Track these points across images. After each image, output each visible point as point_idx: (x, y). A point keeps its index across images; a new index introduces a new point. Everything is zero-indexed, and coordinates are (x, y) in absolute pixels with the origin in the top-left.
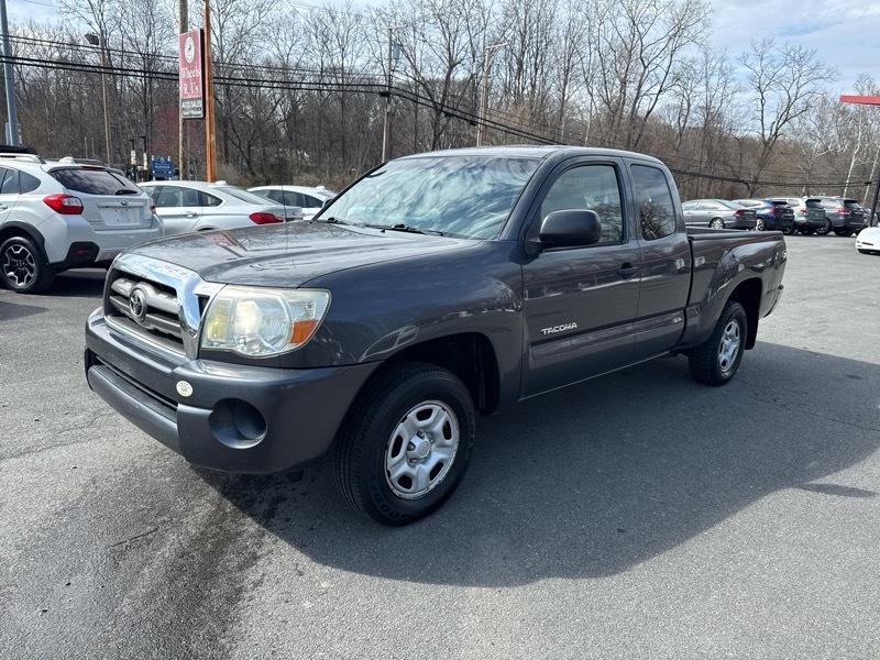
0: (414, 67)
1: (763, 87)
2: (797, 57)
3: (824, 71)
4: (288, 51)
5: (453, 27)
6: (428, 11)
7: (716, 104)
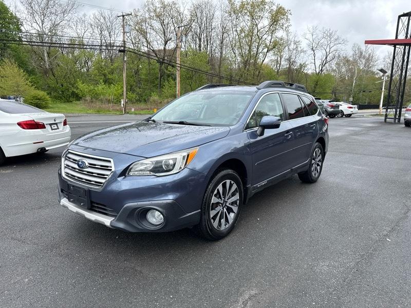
0: (147, 41)
1: (314, 49)
2: (329, 35)
3: (341, 40)
4: (82, 35)
5: (166, 22)
6: (152, 14)
7: (293, 57)
